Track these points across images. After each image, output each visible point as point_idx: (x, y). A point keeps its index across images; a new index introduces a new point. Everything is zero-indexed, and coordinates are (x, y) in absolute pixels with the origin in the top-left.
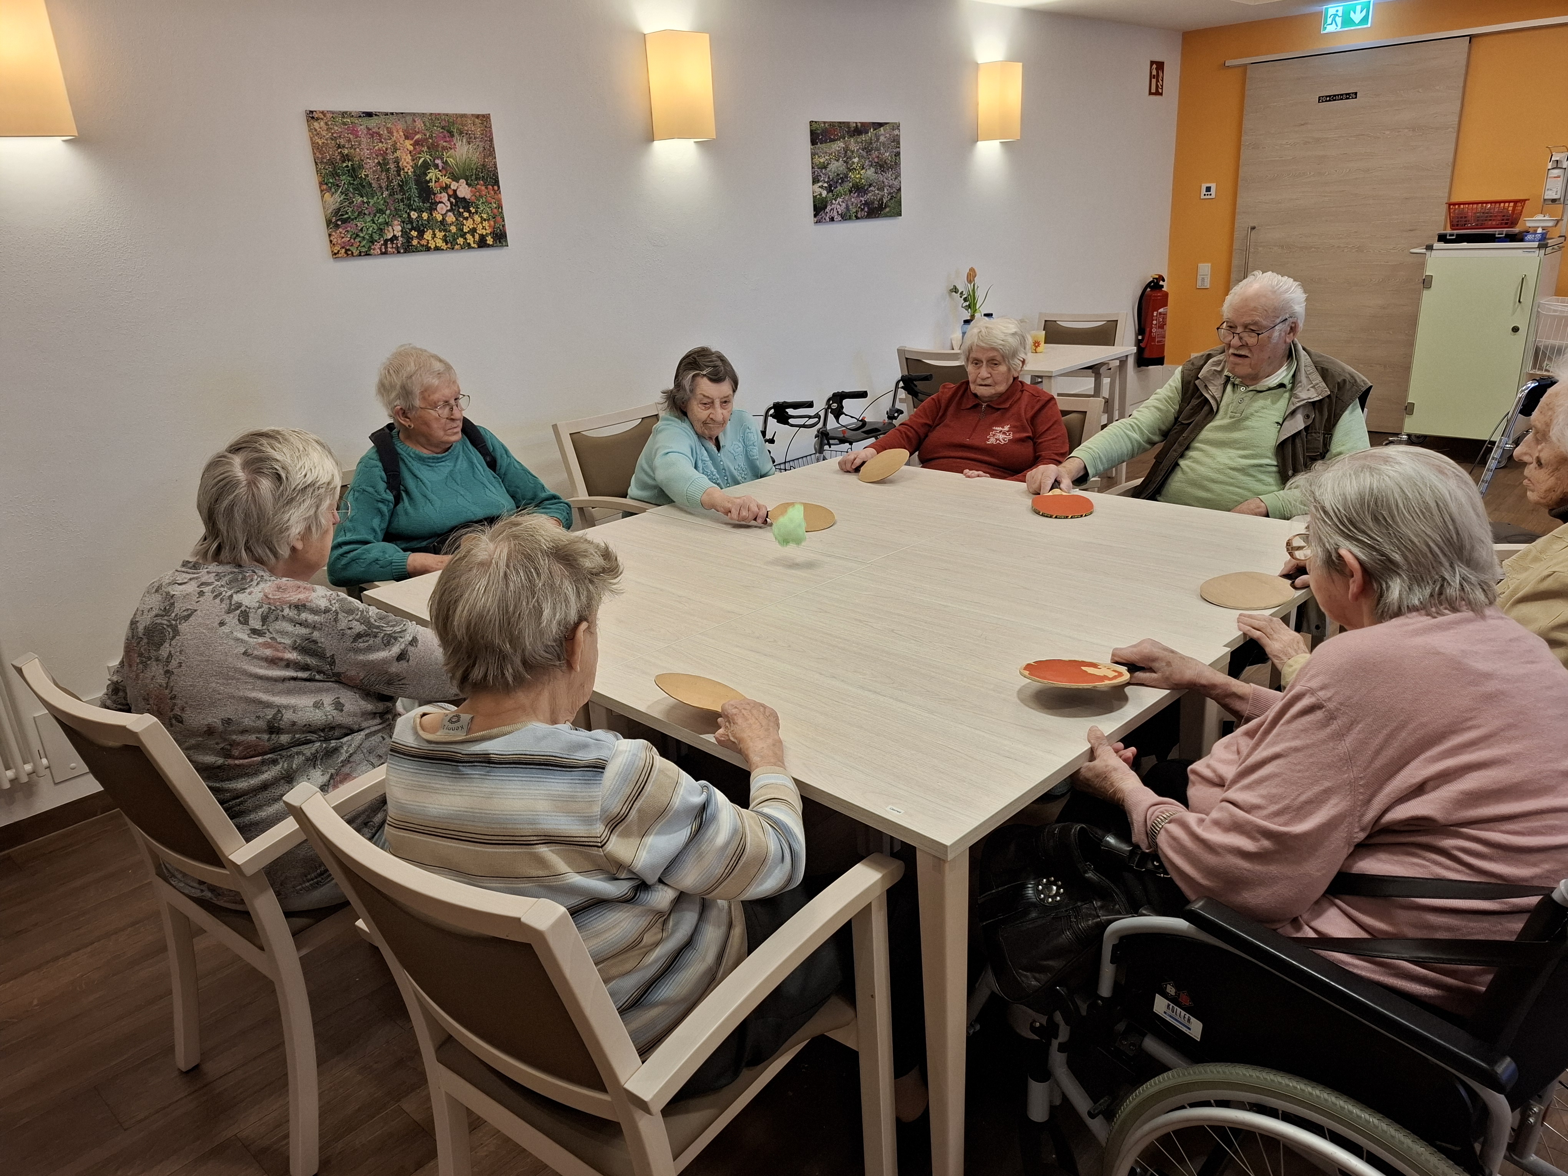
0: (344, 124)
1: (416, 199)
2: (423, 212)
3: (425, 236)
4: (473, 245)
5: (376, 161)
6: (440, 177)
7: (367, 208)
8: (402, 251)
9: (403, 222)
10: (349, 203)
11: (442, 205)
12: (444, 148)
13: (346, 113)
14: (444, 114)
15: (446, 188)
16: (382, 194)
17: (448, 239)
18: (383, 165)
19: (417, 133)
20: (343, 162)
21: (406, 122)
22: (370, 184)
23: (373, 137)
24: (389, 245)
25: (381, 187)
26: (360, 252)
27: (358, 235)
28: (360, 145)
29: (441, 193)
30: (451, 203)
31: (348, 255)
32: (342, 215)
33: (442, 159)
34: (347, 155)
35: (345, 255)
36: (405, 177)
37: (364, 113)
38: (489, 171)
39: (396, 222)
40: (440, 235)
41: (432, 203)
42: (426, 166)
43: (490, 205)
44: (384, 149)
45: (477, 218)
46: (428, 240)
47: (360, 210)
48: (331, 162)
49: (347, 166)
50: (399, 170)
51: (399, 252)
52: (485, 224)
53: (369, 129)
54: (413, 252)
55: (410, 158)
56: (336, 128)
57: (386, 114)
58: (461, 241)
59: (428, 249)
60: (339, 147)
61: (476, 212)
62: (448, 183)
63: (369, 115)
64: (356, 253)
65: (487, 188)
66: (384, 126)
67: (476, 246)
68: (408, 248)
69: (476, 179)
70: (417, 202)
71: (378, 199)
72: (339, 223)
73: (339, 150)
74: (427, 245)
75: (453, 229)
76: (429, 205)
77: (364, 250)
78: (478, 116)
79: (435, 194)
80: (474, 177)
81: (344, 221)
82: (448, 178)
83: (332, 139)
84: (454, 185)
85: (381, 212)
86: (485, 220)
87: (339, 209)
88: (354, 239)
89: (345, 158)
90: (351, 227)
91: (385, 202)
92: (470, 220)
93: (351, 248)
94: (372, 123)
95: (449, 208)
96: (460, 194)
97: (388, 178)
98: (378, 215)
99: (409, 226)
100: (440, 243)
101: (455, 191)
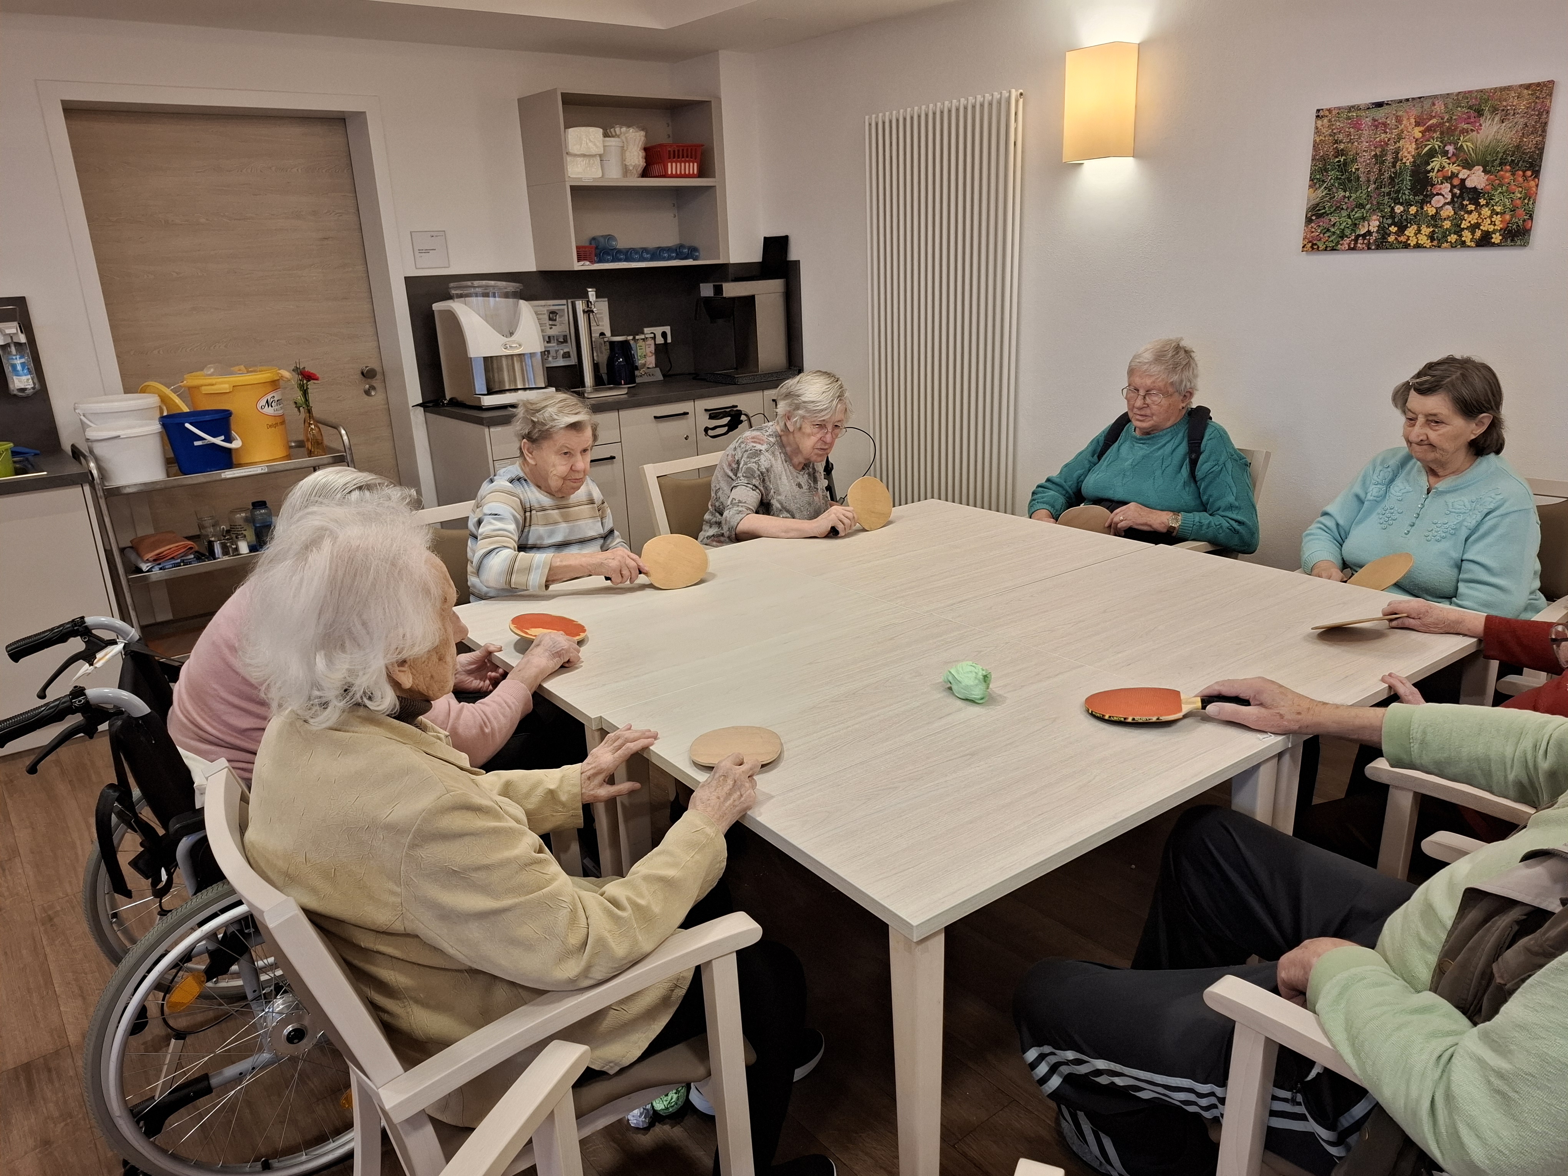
0: (1348, 118)
1: (1407, 192)
2: (1412, 205)
3: (1406, 232)
4: (1468, 243)
5: (1373, 153)
6: (1446, 165)
7: (1346, 203)
8: (1373, 247)
9: (1383, 217)
10: (1330, 199)
11: (1440, 197)
12: (1465, 132)
13: (1353, 107)
14: (1477, 91)
15: (1449, 178)
16: (1367, 188)
17: (1436, 235)
18: (1379, 159)
19: (1432, 117)
20: (1336, 157)
21: (1423, 107)
22: (1359, 178)
23: (1377, 129)
24: (1360, 241)
25: (1369, 181)
26: (1326, 247)
27: (1328, 230)
28: (1360, 138)
29: (1442, 183)
30: (1454, 195)
31: (1313, 249)
32: (1319, 210)
33: (1456, 144)
34: (1342, 150)
35: (1310, 249)
36: (1400, 169)
37: (1373, 104)
38: (1524, 153)
39: (1375, 217)
40: (1426, 230)
41: (1426, 196)
42: (1432, 154)
43: (1512, 195)
44: (1386, 139)
45: (1486, 212)
46: (1409, 237)
47: (1339, 205)
48: (1324, 159)
49: (1338, 162)
50: (1396, 159)
51: (1369, 248)
52: (1497, 219)
53: (1374, 120)
54: (1387, 248)
55: (1414, 146)
56: (1338, 124)
57: (1400, 101)
58: (1453, 238)
59: (1406, 246)
60: (1336, 142)
61: (1487, 205)
62: (1454, 171)
63: (1379, 105)
64: (1322, 247)
65: (1513, 175)
66: (1394, 114)
67: (1473, 244)
68: (1382, 244)
69: (1501, 164)
70: (1407, 195)
71: (1362, 193)
72: (1314, 218)
73: (1335, 146)
74: (1407, 242)
75: (1447, 224)
76: (1421, 197)
77: (1331, 244)
78: (1528, 87)
79: (1433, 185)
80: (1498, 162)
81: (1319, 216)
82: (1458, 165)
83: (1330, 135)
84: (1463, 174)
85: (1361, 206)
86: (1497, 214)
87: (1318, 205)
88: (1324, 234)
89: (1339, 153)
90: (1324, 223)
91: (1368, 196)
92: (1475, 215)
93: (1318, 243)
94: (1380, 114)
95: (1449, 200)
96: (1469, 184)
97: (1380, 170)
98: (1356, 210)
99: (1390, 221)
100: (1423, 240)
101: (1463, 181)
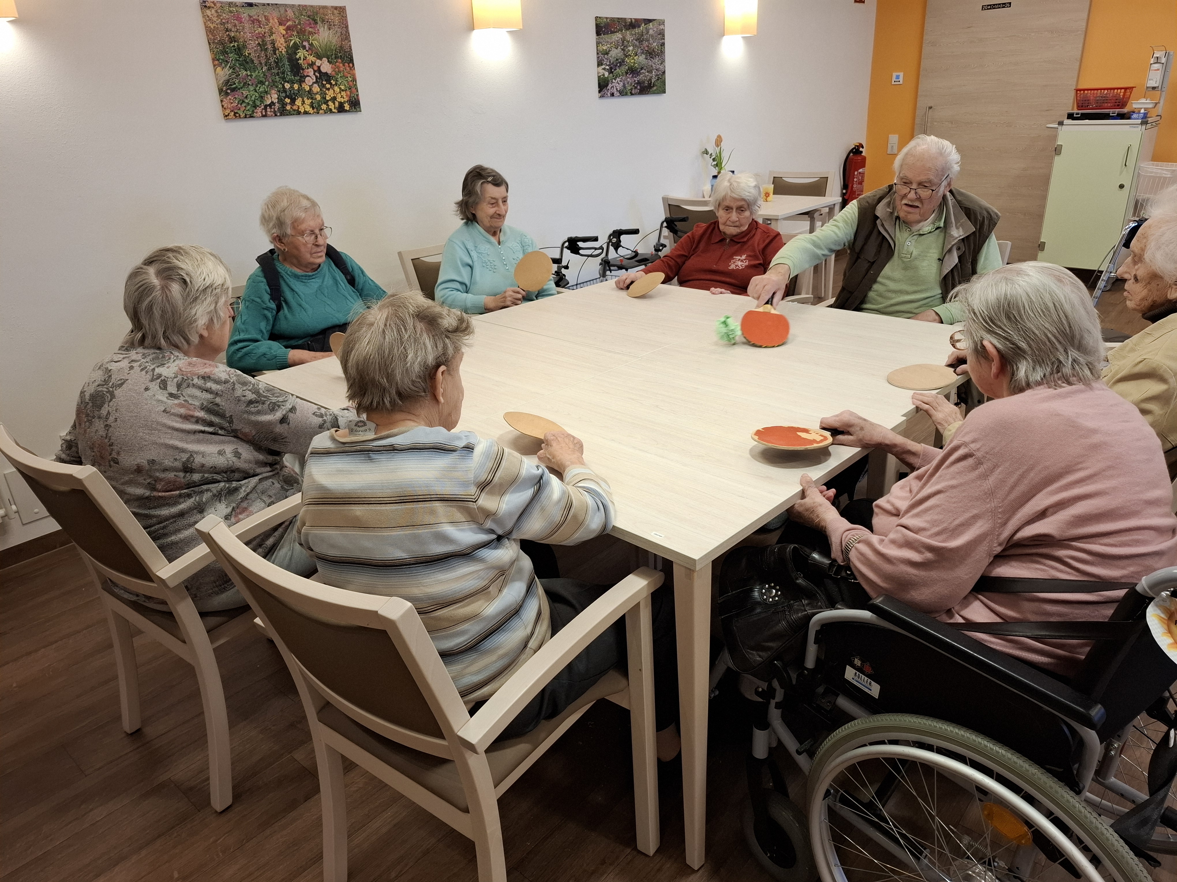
0: (231, 12)
1: (289, 73)
2: (294, 83)
3: (296, 103)
4: (334, 110)
5: (257, 42)
6: (307, 56)
7: (250, 80)
8: (278, 114)
9: (279, 91)
10: (237, 76)
11: (309, 78)
12: (310, 33)
13: (232, 3)
14: (309, 6)
15: (312, 65)
16: (262, 69)
17: (314, 105)
18: (262, 46)
19: (288, 20)
20: (231, 42)
21: (280, 12)
22: (252, 61)
23: (254, 23)
24: (268, 110)
25: (261, 64)
26: (246, 115)
27: (243, 101)
28: (243, 29)
29: (308, 68)
30: (316, 77)
31: (236, 117)
32: (231, 85)
33: (309, 41)
34: (233, 37)
35: (234, 117)
36: (280, 55)
37: (246, 3)
38: (345, 52)
39: (273, 92)
40: (308, 102)
41: (301, 77)
42: (296, 47)
43: (347, 79)
44: (263, 32)
45: (336, 89)
46: (299, 106)
47: (245, 81)
48: (221, 43)
49: (234, 46)
50: (275, 50)
51: (276, 115)
52: (343, 93)
53: (250, 17)
54: (287, 115)
55: (284, 40)
56: (224, 15)
57: (264, 5)
58: (324, 107)
59: (299, 113)
60: (227, 30)
61: (336, 84)
62: (313, 60)
63: (250, 5)
64: (243, 115)
65: (344, 65)
66: (262, 14)
67: (335, 111)
68: (283, 112)
69: (336, 58)
70: (289, 76)
71: (259, 72)
72: (229, 91)
73: (227, 33)
74: (298, 110)
75: (318, 97)
76: (299, 78)
77: (249, 113)
78: (336, 8)
79: (303, 69)
80: (333, 56)
81: (233, 90)
82: (313, 57)
83: (221, 24)
84: (318, 63)
85: (261, 82)
86: (343, 91)
87: (228, 81)
88: (241, 104)
89: (232, 39)
90: (238, 95)
91: (264, 75)
92: (331, 91)
93: (239, 112)
94: (253, 12)
95: (315, 80)
96: (323, 70)
97: (266, 56)
98: (259, 85)
99: (284, 95)
100: (308, 109)
101: (319, 67)
